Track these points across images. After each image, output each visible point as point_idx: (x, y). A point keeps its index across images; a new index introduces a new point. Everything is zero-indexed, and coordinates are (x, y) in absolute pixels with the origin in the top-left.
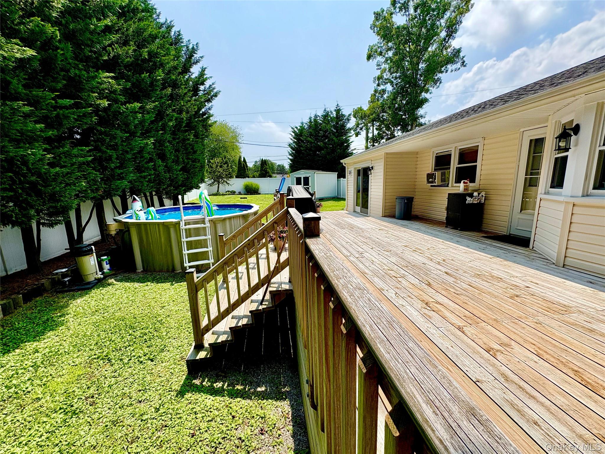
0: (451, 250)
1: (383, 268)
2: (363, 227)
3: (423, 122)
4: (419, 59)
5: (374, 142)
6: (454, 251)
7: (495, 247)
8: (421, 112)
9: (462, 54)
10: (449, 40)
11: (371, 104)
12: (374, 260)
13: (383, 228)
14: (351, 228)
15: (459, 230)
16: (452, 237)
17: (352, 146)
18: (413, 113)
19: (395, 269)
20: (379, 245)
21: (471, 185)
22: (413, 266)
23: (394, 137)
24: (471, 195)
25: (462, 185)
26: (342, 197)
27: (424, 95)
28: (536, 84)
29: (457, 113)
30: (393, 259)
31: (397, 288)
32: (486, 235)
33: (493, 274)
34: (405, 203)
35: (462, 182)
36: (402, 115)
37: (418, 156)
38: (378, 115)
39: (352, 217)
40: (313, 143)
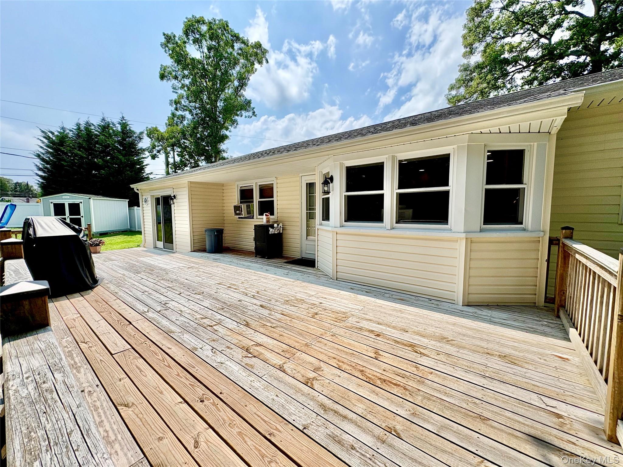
0: (262, 280)
1: (195, 317)
2: (168, 267)
3: (226, 157)
4: (217, 97)
5: (176, 169)
6: (265, 281)
7: (295, 270)
8: (223, 146)
9: (252, 106)
10: (241, 90)
11: (169, 127)
12: (183, 310)
13: (192, 265)
14: (150, 270)
15: (267, 259)
16: (262, 266)
17: (147, 170)
18: (215, 146)
19: (209, 316)
20: (188, 288)
21: (272, 217)
22: (229, 306)
23: (198, 166)
24: (272, 227)
25: (264, 217)
26: (137, 230)
27: (224, 132)
28: (303, 142)
29: (254, 154)
30: (207, 303)
31: (214, 340)
32: (286, 261)
33: (298, 297)
34: (215, 235)
35: (264, 214)
36: (205, 146)
37: (224, 188)
38: (179, 141)
39: (152, 255)
40: (85, 158)
